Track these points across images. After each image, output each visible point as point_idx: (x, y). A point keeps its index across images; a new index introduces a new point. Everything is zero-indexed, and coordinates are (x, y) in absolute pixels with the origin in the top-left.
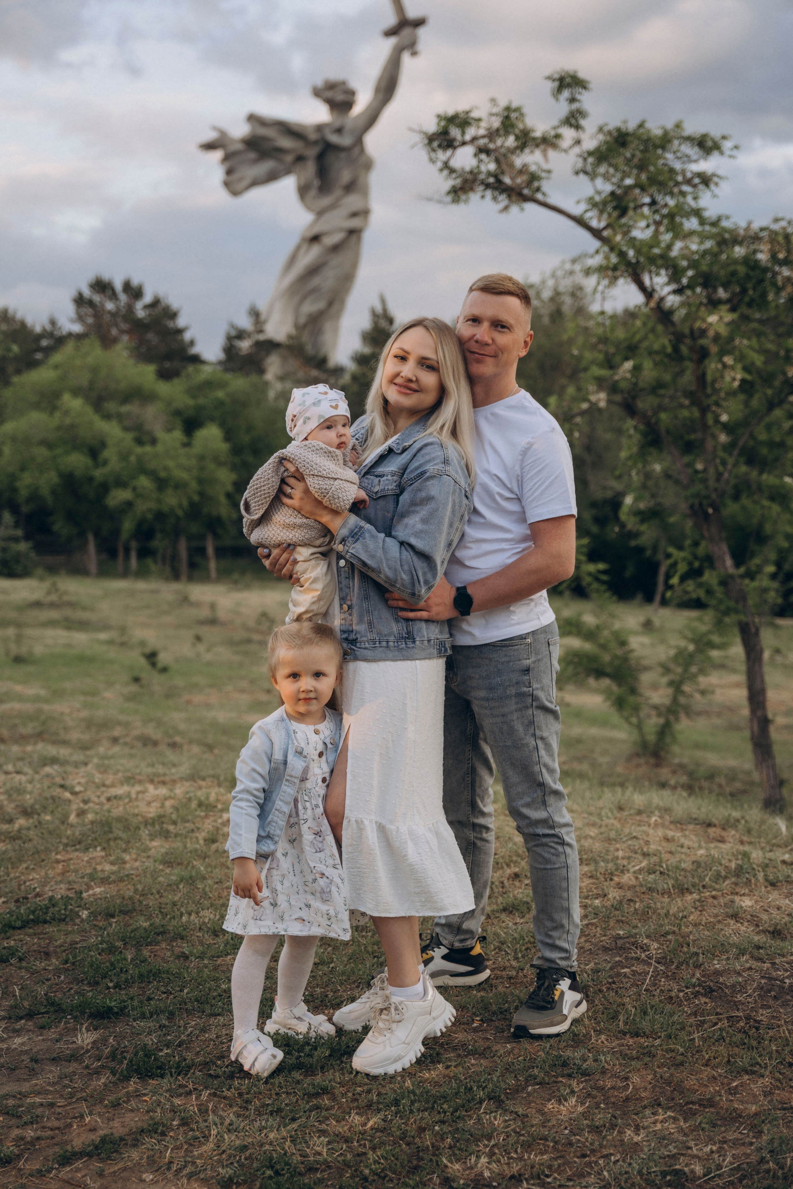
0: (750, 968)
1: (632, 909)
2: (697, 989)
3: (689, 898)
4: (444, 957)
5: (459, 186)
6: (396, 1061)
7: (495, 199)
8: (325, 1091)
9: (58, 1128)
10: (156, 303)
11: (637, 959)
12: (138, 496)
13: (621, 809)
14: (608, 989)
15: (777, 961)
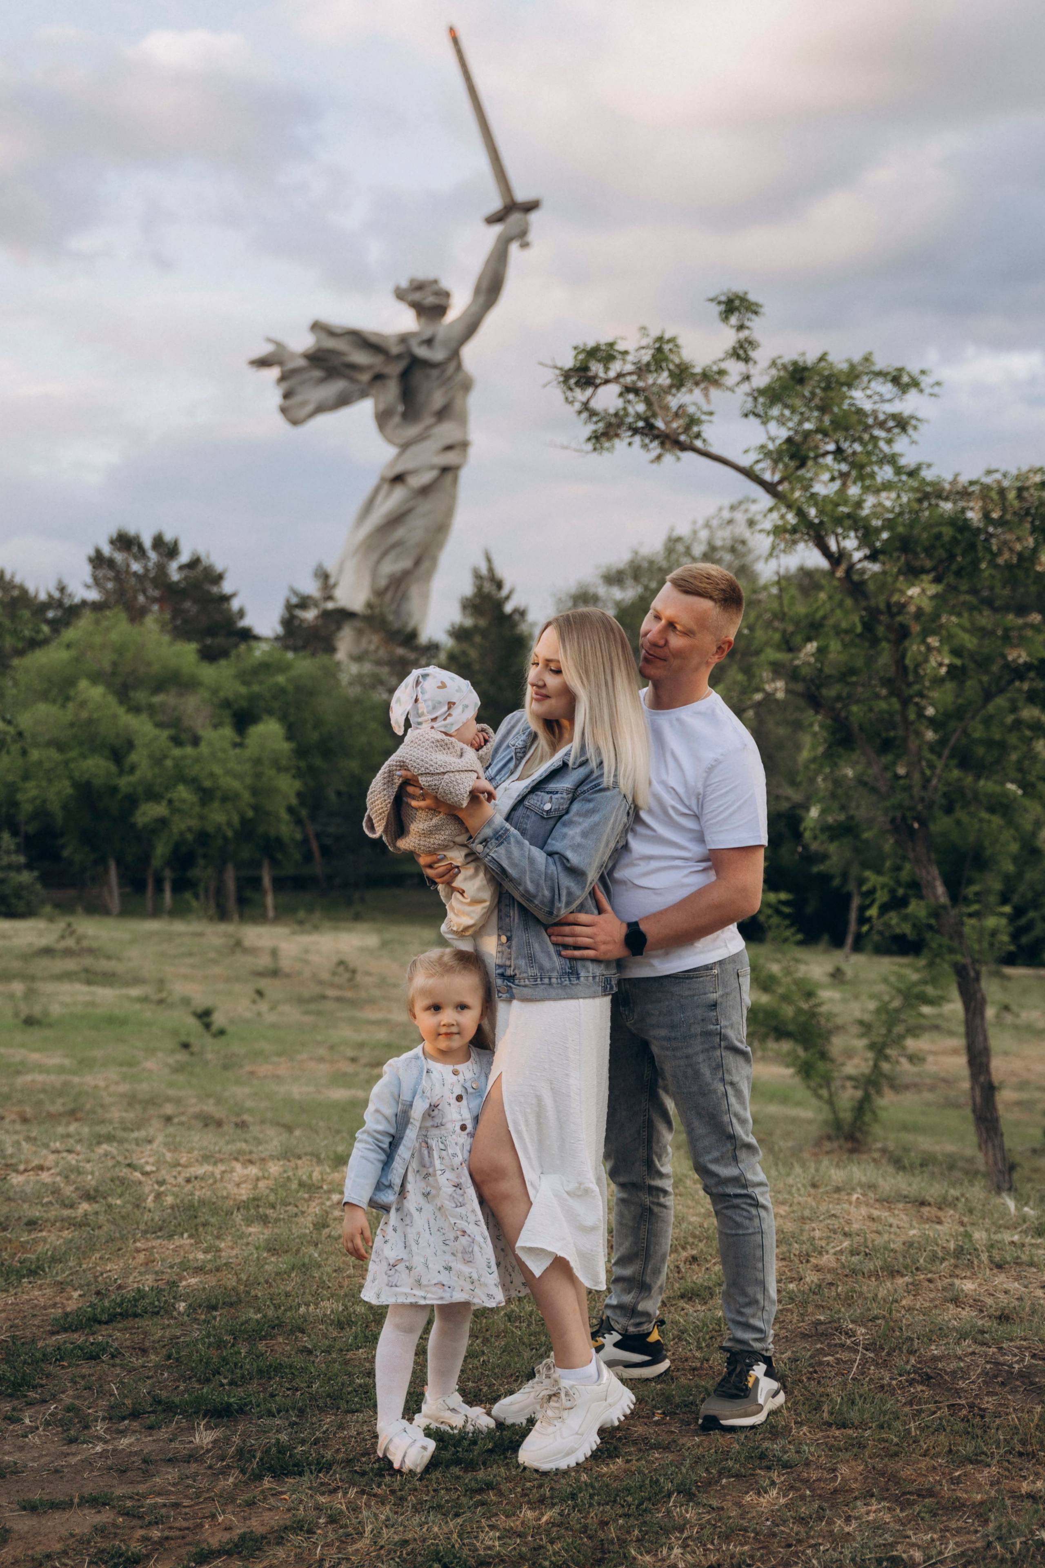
0: (973, 1353)
1: (834, 1294)
2: (912, 1376)
3: (900, 1281)
4: (617, 1345)
5: (601, 431)
6: (568, 1454)
7: (645, 446)
8: (489, 1486)
9: (188, 1528)
10: (195, 563)
11: (842, 1346)
12: (174, 810)
13: (814, 1186)
14: (809, 1379)
15: (1004, 1345)
